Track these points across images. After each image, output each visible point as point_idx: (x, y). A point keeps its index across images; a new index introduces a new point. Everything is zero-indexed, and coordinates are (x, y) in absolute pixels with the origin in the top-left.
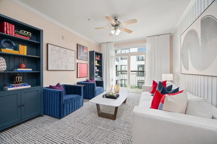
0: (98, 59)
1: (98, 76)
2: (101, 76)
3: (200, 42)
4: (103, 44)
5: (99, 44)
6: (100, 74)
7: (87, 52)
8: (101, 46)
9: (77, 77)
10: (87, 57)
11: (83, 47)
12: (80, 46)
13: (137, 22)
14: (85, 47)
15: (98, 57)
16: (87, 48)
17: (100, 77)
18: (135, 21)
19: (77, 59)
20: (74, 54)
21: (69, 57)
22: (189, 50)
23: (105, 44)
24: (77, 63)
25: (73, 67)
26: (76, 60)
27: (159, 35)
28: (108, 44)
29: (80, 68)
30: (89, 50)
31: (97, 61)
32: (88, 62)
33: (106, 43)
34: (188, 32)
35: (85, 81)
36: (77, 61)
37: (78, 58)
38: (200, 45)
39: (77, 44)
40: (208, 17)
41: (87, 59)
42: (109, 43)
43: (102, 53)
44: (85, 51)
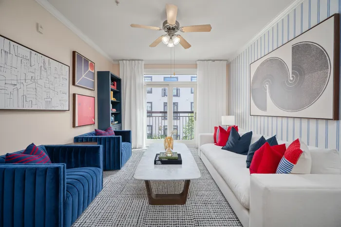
0: (115, 88)
1: (116, 122)
2: (120, 122)
3: (291, 75)
4: (124, 61)
5: (114, 60)
6: (118, 117)
7: (93, 71)
8: (119, 64)
9: (74, 126)
10: (94, 83)
11: (86, 61)
12: (80, 56)
13: (210, 31)
14: (90, 62)
15: (114, 85)
16: (93, 65)
17: (118, 123)
18: (207, 28)
19: (74, 84)
20: (66, 72)
21: (56, 78)
22: (267, 84)
23: (127, 61)
24: (74, 95)
25: (65, 103)
26: (71, 86)
27: (214, 61)
28: (133, 61)
29: (79, 104)
30: (97, 69)
31: (112, 92)
32: (95, 94)
33: (129, 60)
34: (267, 61)
35: (91, 134)
36: (74, 90)
37: (76, 84)
38: (292, 79)
39: (74, 53)
40: (307, 44)
41: (94, 87)
42: (136, 61)
43: (121, 77)
44: (90, 69)
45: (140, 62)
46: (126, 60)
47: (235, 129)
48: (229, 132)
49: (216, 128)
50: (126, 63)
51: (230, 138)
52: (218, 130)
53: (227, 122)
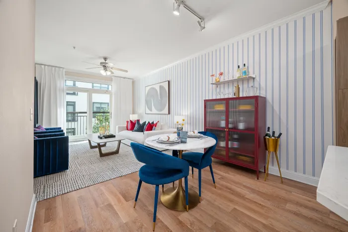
4: (43, 66)
22: (152, 99)
23: (47, 66)
28: (54, 68)
38: (159, 98)
42: (57, 68)
45: (61, 69)
46: (45, 65)
47: (138, 121)
48: (135, 123)
49: (128, 122)
50: (45, 68)
51: (136, 125)
52: (129, 123)
53: (134, 118)
